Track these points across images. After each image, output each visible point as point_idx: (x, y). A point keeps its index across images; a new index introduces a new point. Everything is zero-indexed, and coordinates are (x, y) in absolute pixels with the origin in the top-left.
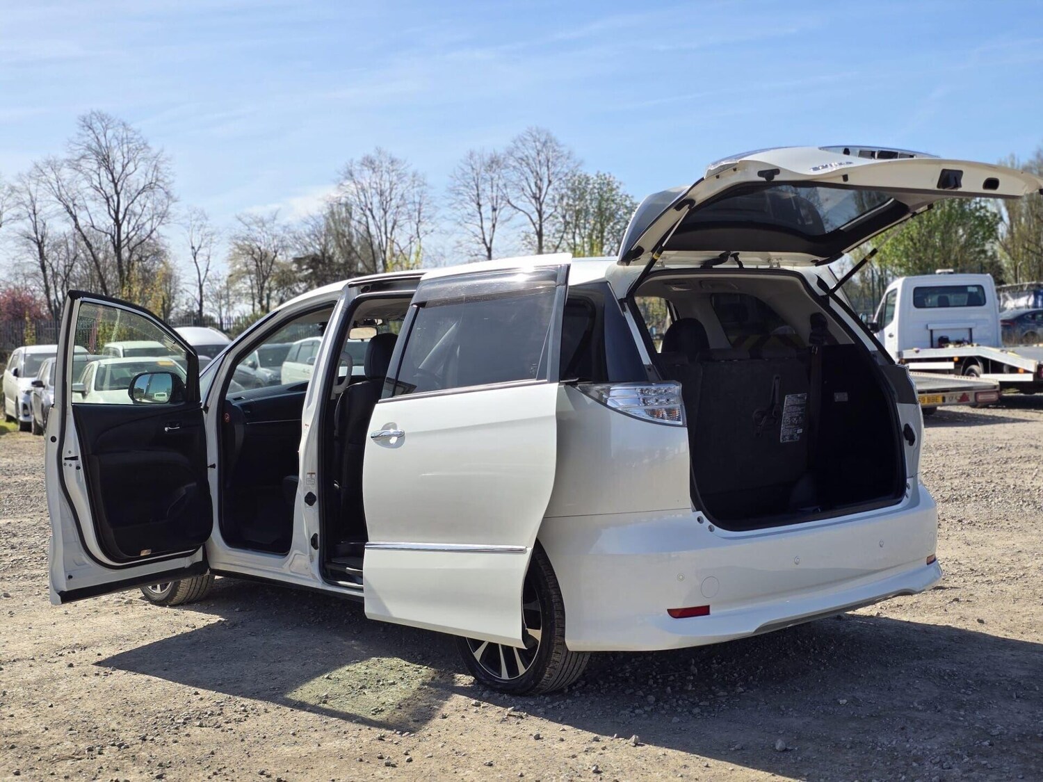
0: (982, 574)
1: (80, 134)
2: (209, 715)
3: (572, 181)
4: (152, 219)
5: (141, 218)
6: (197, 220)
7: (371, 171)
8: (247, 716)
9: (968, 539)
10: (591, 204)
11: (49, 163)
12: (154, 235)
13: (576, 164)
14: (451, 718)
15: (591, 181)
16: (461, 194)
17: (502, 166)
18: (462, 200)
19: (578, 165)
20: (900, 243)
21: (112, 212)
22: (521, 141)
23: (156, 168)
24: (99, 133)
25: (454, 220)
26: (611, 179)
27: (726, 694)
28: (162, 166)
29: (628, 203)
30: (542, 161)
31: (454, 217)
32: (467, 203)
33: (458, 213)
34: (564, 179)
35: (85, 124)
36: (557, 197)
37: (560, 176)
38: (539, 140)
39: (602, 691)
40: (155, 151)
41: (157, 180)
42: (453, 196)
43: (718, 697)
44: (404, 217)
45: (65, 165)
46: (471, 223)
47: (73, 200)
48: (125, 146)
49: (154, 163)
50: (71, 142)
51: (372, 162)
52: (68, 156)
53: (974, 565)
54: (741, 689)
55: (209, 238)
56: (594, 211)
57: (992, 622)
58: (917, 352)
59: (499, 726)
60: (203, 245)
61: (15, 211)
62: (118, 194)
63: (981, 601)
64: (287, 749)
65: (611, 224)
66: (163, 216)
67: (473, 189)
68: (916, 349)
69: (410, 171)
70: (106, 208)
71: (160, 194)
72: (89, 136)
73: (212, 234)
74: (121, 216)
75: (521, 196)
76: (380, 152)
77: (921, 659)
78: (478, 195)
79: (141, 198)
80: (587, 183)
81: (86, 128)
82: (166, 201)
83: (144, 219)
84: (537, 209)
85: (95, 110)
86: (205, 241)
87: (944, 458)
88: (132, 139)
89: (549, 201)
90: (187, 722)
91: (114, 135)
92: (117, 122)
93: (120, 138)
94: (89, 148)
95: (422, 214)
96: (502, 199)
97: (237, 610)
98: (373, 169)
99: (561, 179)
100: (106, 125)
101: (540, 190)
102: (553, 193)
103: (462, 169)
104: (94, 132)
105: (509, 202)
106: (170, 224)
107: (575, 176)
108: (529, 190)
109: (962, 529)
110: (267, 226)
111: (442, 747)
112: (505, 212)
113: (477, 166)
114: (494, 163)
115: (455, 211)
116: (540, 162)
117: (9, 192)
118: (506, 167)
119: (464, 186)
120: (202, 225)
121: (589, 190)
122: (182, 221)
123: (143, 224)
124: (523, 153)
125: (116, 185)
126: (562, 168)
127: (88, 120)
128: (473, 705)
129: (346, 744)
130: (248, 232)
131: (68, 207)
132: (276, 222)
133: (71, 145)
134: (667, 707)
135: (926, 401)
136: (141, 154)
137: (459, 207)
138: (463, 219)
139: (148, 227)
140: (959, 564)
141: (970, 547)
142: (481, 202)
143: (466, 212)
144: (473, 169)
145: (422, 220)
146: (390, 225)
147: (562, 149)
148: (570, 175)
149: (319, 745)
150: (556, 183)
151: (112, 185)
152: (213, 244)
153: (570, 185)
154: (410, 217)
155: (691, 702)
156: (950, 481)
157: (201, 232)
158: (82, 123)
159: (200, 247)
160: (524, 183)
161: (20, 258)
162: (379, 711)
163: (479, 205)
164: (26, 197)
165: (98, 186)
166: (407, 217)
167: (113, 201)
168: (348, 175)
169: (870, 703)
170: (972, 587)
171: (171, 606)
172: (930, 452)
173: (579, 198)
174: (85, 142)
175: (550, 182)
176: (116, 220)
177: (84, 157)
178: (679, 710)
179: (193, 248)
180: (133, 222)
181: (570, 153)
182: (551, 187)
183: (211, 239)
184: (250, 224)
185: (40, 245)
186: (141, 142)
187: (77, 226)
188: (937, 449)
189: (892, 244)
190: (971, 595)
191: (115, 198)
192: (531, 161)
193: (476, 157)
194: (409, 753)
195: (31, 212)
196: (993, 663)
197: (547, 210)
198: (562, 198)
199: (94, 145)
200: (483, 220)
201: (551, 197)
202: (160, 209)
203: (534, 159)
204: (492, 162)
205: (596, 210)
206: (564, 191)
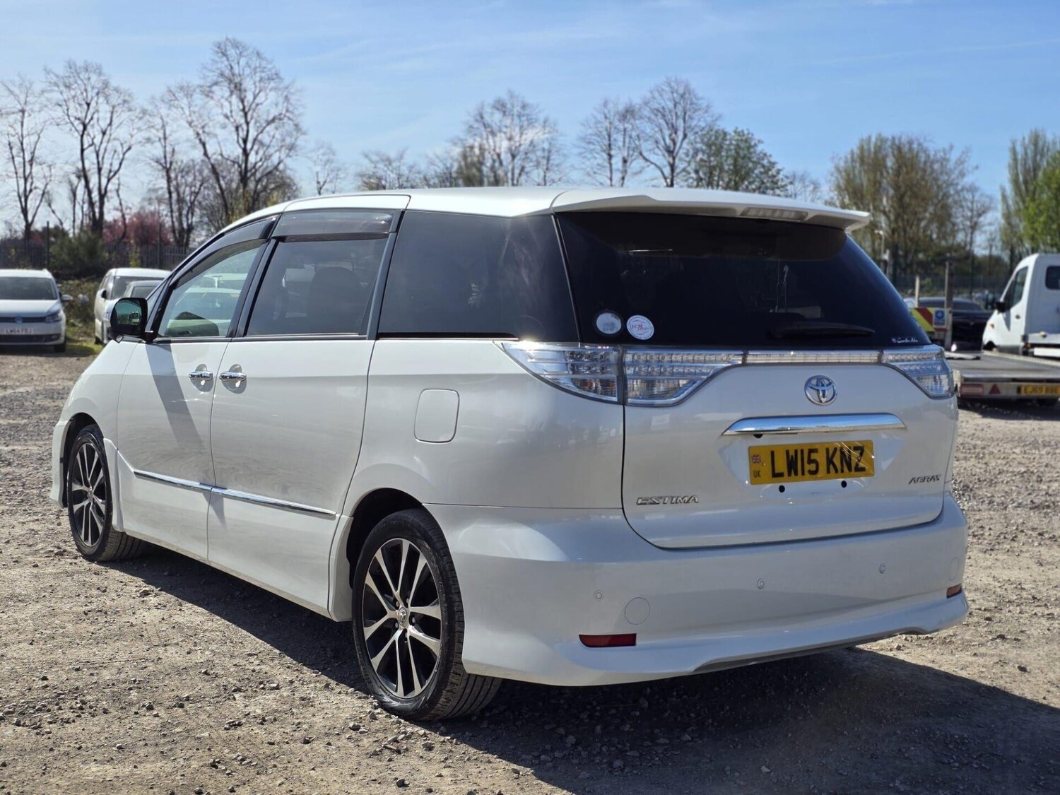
0: (1046, 605)
1: (213, 60)
2: (37, 710)
3: (708, 136)
4: (279, 150)
5: (269, 150)
6: (324, 154)
7: (502, 114)
8: (79, 716)
9: (1043, 557)
10: (726, 161)
11: (182, 88)
12: (281, 167)
13: (714, 118)
14: (314, 745)
15: (728, 137)
16: (593, 144)
17: (637, 117)
18: (593, 150)
19: (717, 119)
20: (1053, 222)
21: (241, 141)
22: (658, 91)
23: (287, 98)
24: (233, 61)
25: (582, 169)
26: (750, 136)
27: (667, 741)
28: (293, 99)
29: (765, 162)
30: (679, 113)
31: (583, 166)
32: (597, 153)
33: (588, 163)
34: (700, 133)
35: (219, 51)
36: (691, 152)
37: (697, 130)
38: (677, 92)
39: (517, 724)
40: (286, 82)
41: (287, 111)
42: (583, 145)
43: (658, 745)
44: (531, 164)
45: (198, 90)
46: (600, 174)
47: (203, 127)
48: (258, 75)
49: (285, 93)
50: (205, 68)
51: (503, 105)
52: (201, 82)
53: (1039, 592)
54: (687, 737)
55: (334, 174)
56: (729, 169)
57: (1037, 671)
58: (1044, 336)
59: (365, 761)
60: (328, 180)
61: (145, 134)
62: (248, 123)
63: (1032, 641)
64: (94, 768)
65: (746, 183)
66: (292, 148)
67: (604, 138)
68: (1043, 333)
69: (542, 117)
70: (235, 137)
71: (289, 126)
72: (222, 62)
73: (339, 170)
74: (249, 146)
75: (654, 149)
76: (512, 96)
77: (928, 715)
78: (610, 145)
79: (270, 128)
80: (724, 139)
81: (220, 55)
82: (295, 133)
83: (271, 150)
84: (669, 163)
85: (230, 37)
86: (331, 176)
87: (1049, 456)
88: (265, 68)
89: (683, 156)
90: (7, 716)
91: (247, 63)
92: (251, 50)
93: (253, 66)
94: (222, 75)
95: (551, 162)
96: (634, 150)
97: (166, 574)
98: (504, 112)
99: (696, 133)
100: (241, 53)
101: (675, 143)
102: (688, 147)
103: (595, 117)
104: (228, 59)
105: (641, 154)
106: (299, 157)
107: (711, 130)
108: (662, 142)
109: (1040, 544)
110: (394, 164)
111: (280, 785)
112: (636, 164)
113: (611, 116)
114: (628, 113)
115: (585, 160)
116: (676, 114)
117: (141, 115)
118: (641, 118)
119: (596, 134)
120: (328, 160)
121: (725, 147)
122: (309, 155)
123: (270, 156)
124: (660, 104)
125: (246, 114)
126: (699, 121)
127: (222, 47)
128: (350, 728)
129: (169, 767)
130: (375, 170)
131: (198, 134)
132: (403, 161)
133: (205, 71)
134: (584, 754)
135: (1044, 390)
136: (272, 84)
137: (589, 156)
138: (592, 168)
139: (275, 159)
140: (1022, 589)
141: (1042, 568)
142: (613, 152)
143: (596, 163)
144: (606, 117)
145: (551, 168)
146: (517, 172)
147: (700, 102)
148: (707, 129)
149: (135, 767)
150: (691, 137)
151: (241, 113)
152: (339, 180)
153: (706, 140)
154: (538, 165)
155: (620, 750)
156: (1047, 484)
157: (327, 167)
158: (217, 49)
159: (325, 182)
160: (659, 136)
161: (154, 182)
162: (235, 725)
163: (610, 156)
164: (158, 121)
165: (229, 114)
166: (535, 163)
167: (243, 130)
168: (479, 118)
169: (841, 774)
170: (1027, 621)
171: (100, 563)
172: (1036, 448)
173: (714, 153)
174: (218, 69)
175: (685, 136)
176: (245, 150)
177: (216, 83)
178: (597, 760)
179: (318, 183)
180: (261, 153)
181: (708, 107)
182: (686, 141)
183: (337, 175)
184: (377, 162)
185: (168, 171)
186: (273, 71)
187: (206, 154)
188: (1045, 446)
189: (1045, 223)
190: (1022, 632)
191: (245, 127)
192: (667, 113)
193: (610, 105)
194: (235, 789)
195: (162, 136)
196: (1019, 730)
197: (680, 165)
198: (696, 153)
199: (227, 73)
200: (614, 172)
201: (685, 151)
202: (288, 141)
203: (670, 111)
204: (627, 111)
205: (732, 167)
206: (699, 146)
